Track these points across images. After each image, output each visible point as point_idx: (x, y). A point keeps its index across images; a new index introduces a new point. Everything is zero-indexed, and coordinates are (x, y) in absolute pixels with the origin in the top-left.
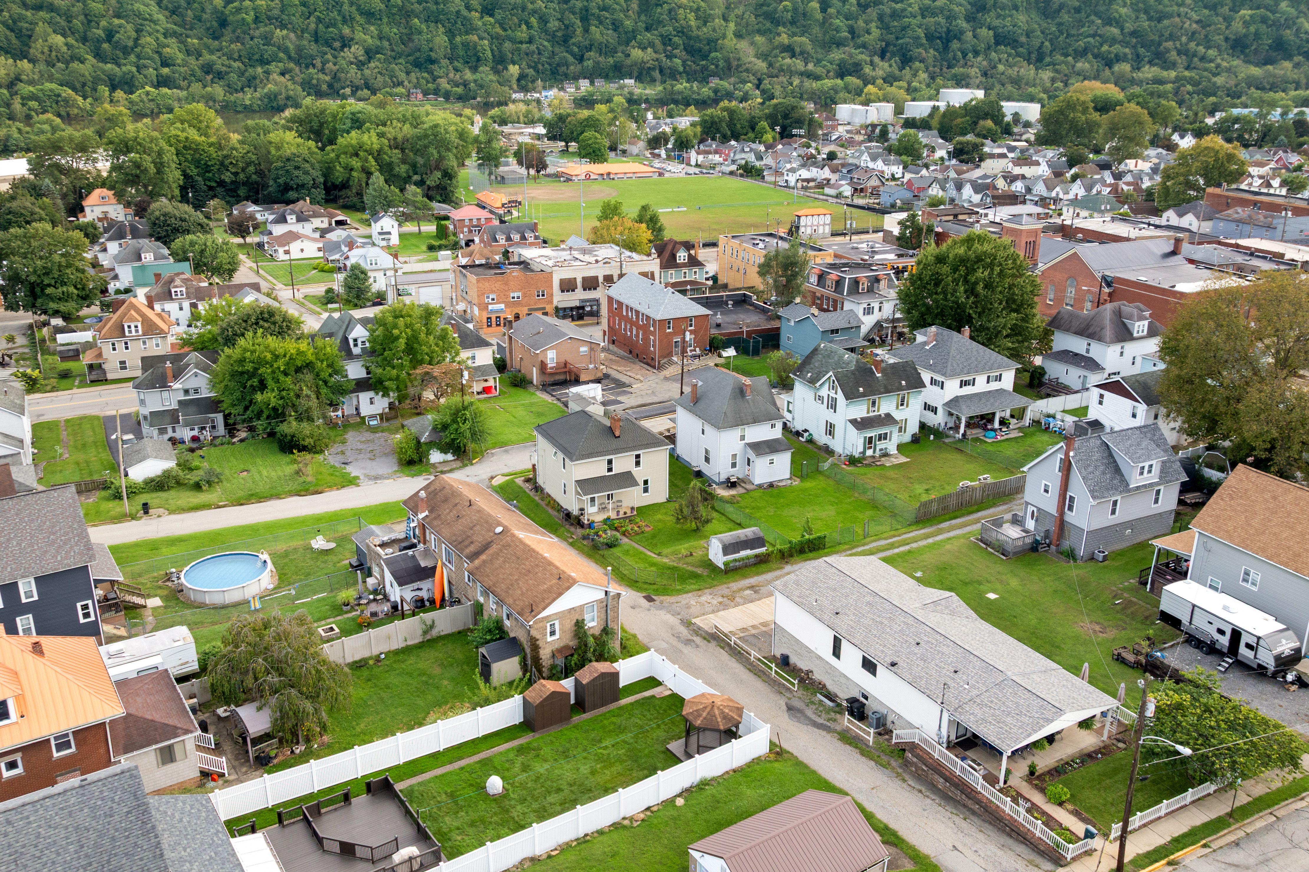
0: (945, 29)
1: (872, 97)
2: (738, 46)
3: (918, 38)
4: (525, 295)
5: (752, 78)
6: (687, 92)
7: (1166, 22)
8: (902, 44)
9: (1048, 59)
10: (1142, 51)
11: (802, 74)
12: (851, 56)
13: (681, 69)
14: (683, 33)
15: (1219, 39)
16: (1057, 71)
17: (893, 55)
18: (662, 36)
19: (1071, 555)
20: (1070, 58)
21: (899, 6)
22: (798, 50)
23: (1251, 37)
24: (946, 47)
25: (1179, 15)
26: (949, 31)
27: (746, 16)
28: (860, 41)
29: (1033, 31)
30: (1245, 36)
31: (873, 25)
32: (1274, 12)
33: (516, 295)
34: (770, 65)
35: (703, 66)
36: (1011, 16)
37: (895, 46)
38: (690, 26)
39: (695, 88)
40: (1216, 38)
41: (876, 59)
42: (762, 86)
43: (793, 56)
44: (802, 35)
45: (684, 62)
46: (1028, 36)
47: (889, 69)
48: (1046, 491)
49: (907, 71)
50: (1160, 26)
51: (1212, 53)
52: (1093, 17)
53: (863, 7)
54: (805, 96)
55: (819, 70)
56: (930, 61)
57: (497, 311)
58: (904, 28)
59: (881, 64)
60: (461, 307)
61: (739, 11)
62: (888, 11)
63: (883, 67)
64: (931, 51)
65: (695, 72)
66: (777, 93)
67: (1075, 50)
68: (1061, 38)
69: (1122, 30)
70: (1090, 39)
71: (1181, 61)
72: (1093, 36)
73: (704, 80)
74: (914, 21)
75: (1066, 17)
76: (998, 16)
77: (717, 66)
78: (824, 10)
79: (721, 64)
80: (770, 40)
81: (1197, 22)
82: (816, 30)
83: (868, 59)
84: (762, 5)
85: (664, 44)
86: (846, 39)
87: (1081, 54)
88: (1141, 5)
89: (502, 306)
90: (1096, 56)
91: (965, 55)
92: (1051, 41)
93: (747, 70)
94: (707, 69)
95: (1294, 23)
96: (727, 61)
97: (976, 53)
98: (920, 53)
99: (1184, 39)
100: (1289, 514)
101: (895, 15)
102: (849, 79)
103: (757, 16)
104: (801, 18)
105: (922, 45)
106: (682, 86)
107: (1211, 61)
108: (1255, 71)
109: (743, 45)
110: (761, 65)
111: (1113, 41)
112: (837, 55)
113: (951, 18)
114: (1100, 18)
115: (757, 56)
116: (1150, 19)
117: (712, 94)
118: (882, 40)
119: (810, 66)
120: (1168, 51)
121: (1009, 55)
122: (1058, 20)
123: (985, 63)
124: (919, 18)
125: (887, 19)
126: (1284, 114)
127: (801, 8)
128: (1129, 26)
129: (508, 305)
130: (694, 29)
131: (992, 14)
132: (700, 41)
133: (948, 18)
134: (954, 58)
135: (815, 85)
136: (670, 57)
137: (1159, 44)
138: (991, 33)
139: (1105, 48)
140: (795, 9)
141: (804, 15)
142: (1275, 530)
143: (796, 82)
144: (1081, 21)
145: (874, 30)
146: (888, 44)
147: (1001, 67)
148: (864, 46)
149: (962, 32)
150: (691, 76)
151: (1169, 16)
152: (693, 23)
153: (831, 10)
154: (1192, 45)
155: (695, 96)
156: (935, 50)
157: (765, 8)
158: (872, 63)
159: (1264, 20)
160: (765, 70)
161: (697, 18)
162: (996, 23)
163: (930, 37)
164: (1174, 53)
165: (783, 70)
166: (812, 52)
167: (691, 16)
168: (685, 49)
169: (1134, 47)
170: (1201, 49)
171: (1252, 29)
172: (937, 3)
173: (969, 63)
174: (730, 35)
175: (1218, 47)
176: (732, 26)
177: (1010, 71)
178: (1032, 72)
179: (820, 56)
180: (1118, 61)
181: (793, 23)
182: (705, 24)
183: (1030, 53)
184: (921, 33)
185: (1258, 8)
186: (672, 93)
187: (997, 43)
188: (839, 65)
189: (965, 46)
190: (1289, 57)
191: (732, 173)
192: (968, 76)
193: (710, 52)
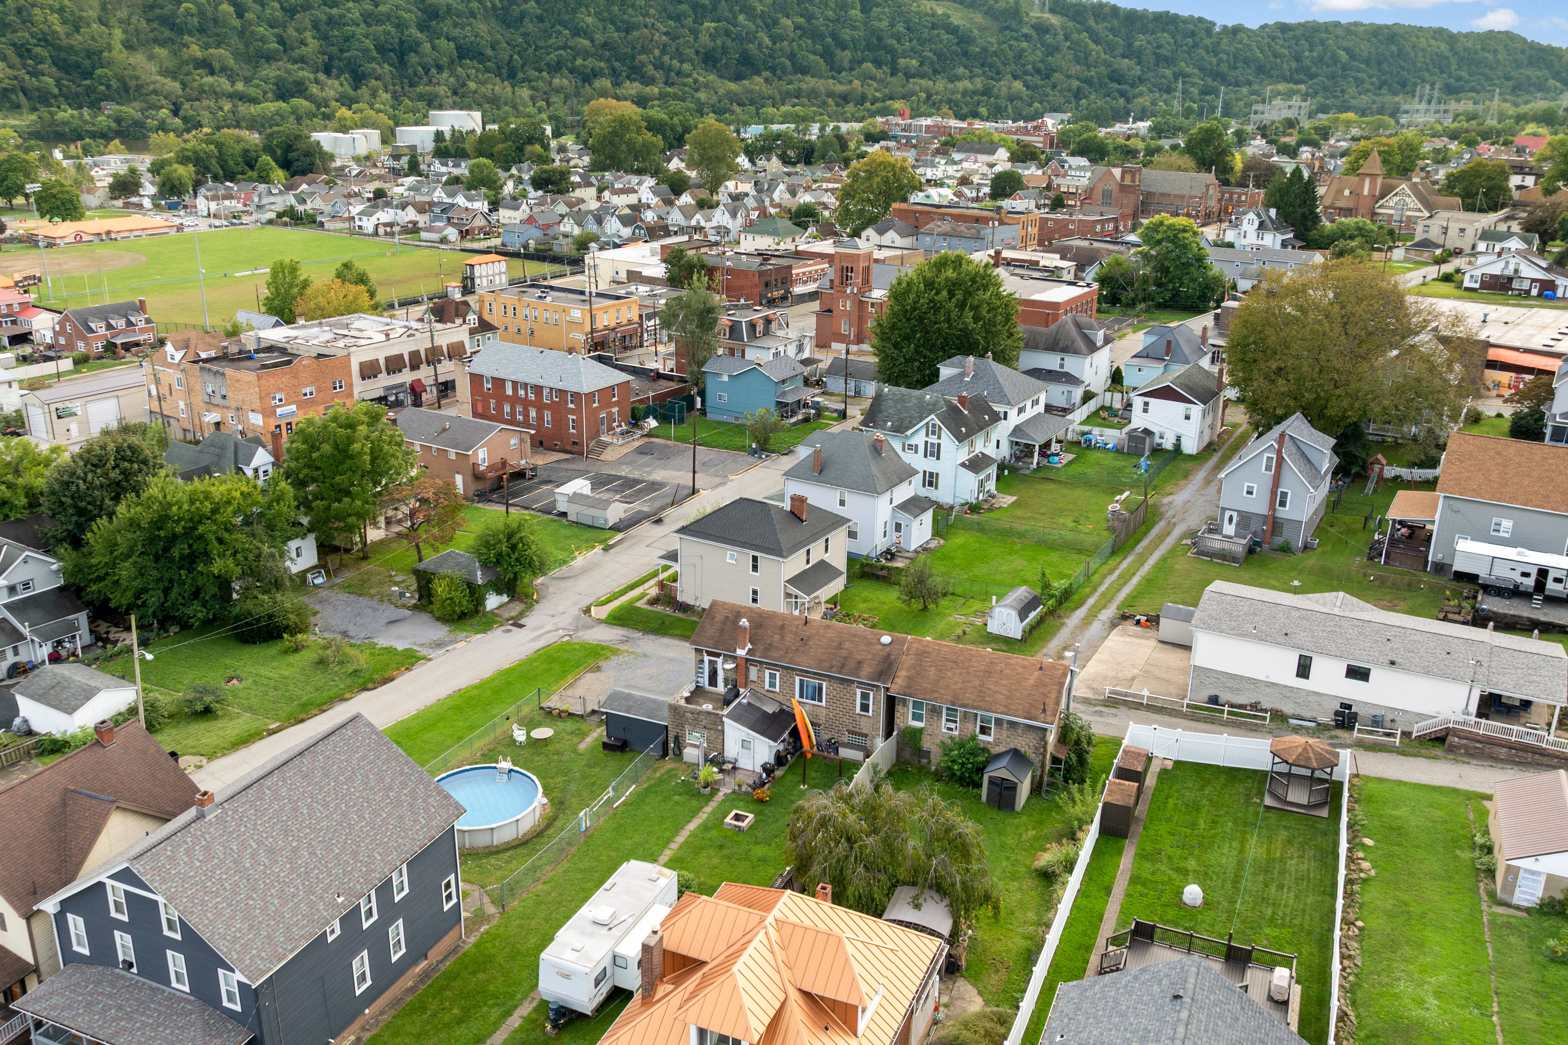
0: (397, 40)
1: (348, 123)
2: (131, 60)
3: (367, 50)
4: (319, 391)
5: (164, 102)
6: (76, 122)
7: (635, 33)
8: (349, 59)
9: (521, 75)
10: (617, 64)
11: (230, 96)
12: (288, 72)
13: (56, 91)
14: (46, 41)
15: (690, 52)
16: (533, 88)
17: (341, 71)
18: (14, 45)
19: (1286, 549)
20: (544, 74)
21: (335, 11)
22: (216, 65)
23: (720, 51)
24: (402, 63)
25: (646, 26)
26: (401, 42)
27: (134, 20)
28: (297, 53)
29: (498, 43)
30: (714, 49)
31: (308, 34)
32: (735, 26)
33: (308, 390)
34: (184, 85)
35: (88, 87)
36: (470, 25)
37: (340, 60)
38: (55, 32)
39: (87, 117)
40: (688, 51)
41: (322, 76)
42: (182, 113)
43: (212, 73)
44: (218, 46)
45: (58, 81)
46: (493, 48)
47: (340, 89)
48: (1250, 493)
49: (364, 91)
50: (630, 37)
51: (687, 67)
52: (558, 27)
53: (291, 12)
54: (243, 124)
55: (253, 91)
56: (388, 78)
57: (287, 415)
58: (347, 39)
59: (330, 82)
60: (212, 417)
61: (122, 13)
62: (324, 17)
63: (333, 87)
64: (386, 66)
65: (77, 95)
66: (205, 121)
67: (547, 64)
68: (530, 51)
69: (592, 41)
70: (562, 52)
71: (659, 75)
72: (565, 48)
73: (95, 105)
74: (359, 30)
75: (530, 26)
76: (456, 25)
77: (109, 87)
78: (240, 15)
79: (114, 83)
80: (175, 53)
81: (666, 34)
82: (235, 40)
83: (312, 76)
84: (152, 7)
85: (21, 56)
86: (277, 51)
87: (556, 68)
88: (605, 14)
89: (293, 408)
90: (571, 71)
91: (427, 71)
92: (519, 53)
93: (155, 92)
94: (94, 91)
95: (755, 38)
96: (121, 80)
97: (440, 68)
98: (374, 69)
99: (657, 52)
100: (1520, 465)
101: (332, 22)
102: (296, 101)
103: (149, 21)
104: (211, 25)
105: (373, 59)
106: (66, 114)
107: (688, 76)
108: (733, 86)
109: (138, 59)
110: (174, 86)
111: (586, 55)
112: (270, 71)
113: (401, 26)
114: (566, 28)
115: (160, 73)
116: (618, 29)
117: (114, 125)
118: (324, 53)
119: (240, 86)
120: (643, 65)
121: (478, 70)
122: (522, 30)
123: (452, 80)
124: (363, 25)
125: (323, 27)
126: (822, 129)
127: (210, 11)
128: (599, 37)
129: (301, 405)
130: (63, 36)
131: (448, 22)
132: (76, 53)
133: (397, 26)
134: (415, 75)
135: (254, 109)
136: (34, 74)
137: (633, 58)
138: (452, 45)
139: (579, 62)
140: (201, 13)
141: (215, 21)
142: (1515, 480)
143: (227, 107)
144: (546, 31)
145: (310, 40)
146: (331, 58)
147: (472, 85)
148: (302, 60)
149: (418, 44)
150: (75, 101)
151: (636, 27)
152: (58, 28)
153: (249, 16)
154: (666, 58)
155: (88, 127)
156: (391, 65)
157: (158, 11)
158: (317, 81)
159: (727, 33)
160: (180, 92)
161: (64, 22)
162: (456, 32)
163: (381, 49)
164: (650, 67)
165: (204, 92)
166: (236, 67)
167: (54, 18)
168: (55, 64)
169: (608, 61)
170: (675, 63)
171: (719, 42)
172: (382, 8)
173: (435, 80)
174: (117, 45)
175: (691, 61)
176: (118, 34)
177: (483, 90)
178: (509, 89)
179: (247, 74)
180: (595, 76)
181: (202, 30)
182: (77, 29)
183: (499, 68)
184: (369, 44)
185: (719, 21)
186: (53, 123)
187: (461, 57)
188: (276, 84)
189: (424, 60)
190: (758, 73)
191: (270, 222)
192: (436, 96)
193: (94, 68)
